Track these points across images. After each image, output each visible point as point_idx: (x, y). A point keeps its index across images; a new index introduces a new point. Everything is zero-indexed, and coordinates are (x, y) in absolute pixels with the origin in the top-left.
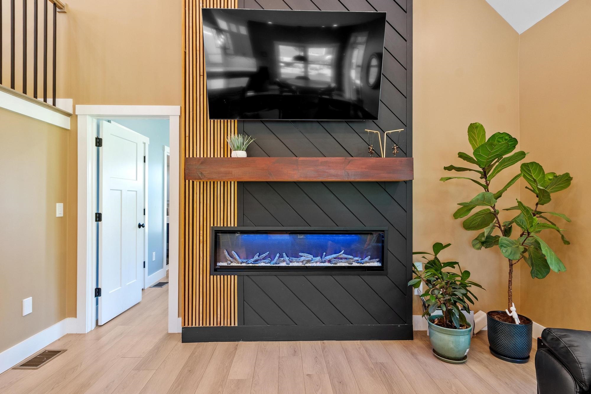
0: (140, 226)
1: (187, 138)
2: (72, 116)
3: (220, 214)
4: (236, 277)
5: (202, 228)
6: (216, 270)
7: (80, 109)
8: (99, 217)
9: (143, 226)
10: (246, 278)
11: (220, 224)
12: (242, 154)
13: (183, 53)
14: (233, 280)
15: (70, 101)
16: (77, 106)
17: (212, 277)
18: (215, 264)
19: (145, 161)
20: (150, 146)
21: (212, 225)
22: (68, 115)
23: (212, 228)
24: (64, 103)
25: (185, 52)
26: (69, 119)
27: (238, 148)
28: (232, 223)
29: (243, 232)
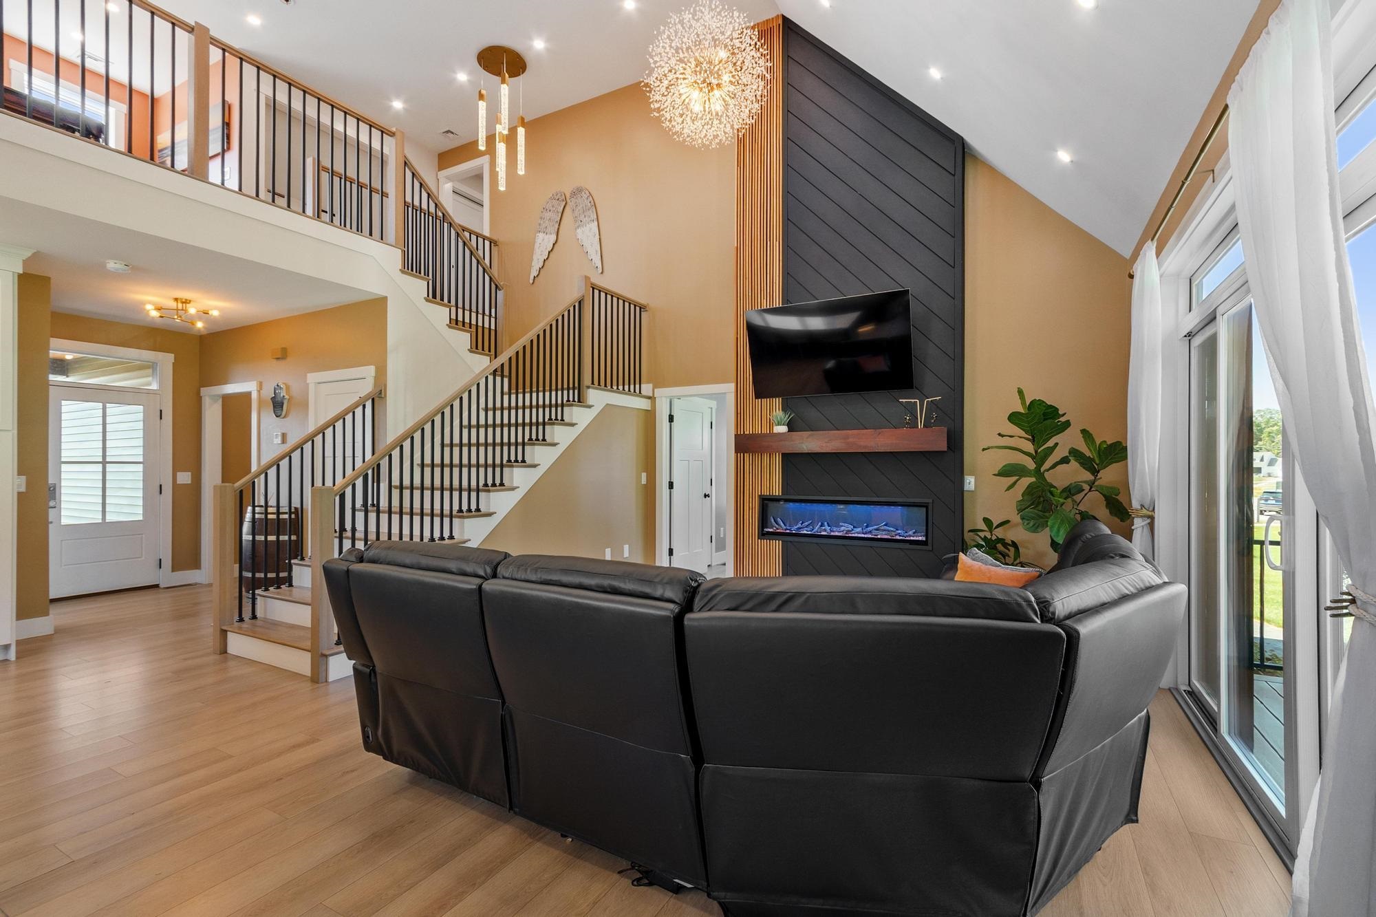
0: (706, 496)
1: (739, 415)
2: (651, 398)
3: (766, 483)
4: (780, 542)
5: (751, 496)
6: (763, 535)
7: (658, 392)
8: (671, 485)
9: (708, 496)
10: (789, 544)
11: (766, 493)
12: (783, 429)
13: (735, 339)
14: (777, 545)
15: (651, 386)
16: (656, 390)
17: (759, 540)
18: (763, 530)
19: (711, 428)
20: (717, 410)
21: (760, 494)
22: (649, 398)
23: (760, 496)
24: (647, 388)
25: (737, 338)
26: (650, 400)
27: (779, 424)
28: (777, 491)
29: (787, 501)
